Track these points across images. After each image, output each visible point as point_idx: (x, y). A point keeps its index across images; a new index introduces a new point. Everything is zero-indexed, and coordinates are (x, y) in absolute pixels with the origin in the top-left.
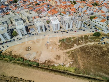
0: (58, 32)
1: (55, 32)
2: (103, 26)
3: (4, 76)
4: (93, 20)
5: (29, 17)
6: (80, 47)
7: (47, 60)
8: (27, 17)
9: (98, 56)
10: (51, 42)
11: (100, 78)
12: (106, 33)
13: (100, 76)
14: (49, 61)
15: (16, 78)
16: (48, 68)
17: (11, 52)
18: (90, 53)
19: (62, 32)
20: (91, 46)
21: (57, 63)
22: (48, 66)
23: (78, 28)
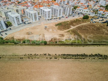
0: (51, 20)
1: (49, 20)
2: (87, 12)
3: (16, 55)
4: (77, 9)
5: (18, 10)
6: (77, 27)
7: (53, 39)
8: (17, 10)
9: (94, 30)
10: (49, 26)
11: (105, 43)
12: (93, 16)
13: (104, 42)
14: (55, 39)
15: (30, 55)
16: (56, 44)
17: (13, 38)
18: (87, 29)
19: (54, 19)
20: (85, 26)
21: (64, 39)
22: (56, 42)
23: (68, 15)
